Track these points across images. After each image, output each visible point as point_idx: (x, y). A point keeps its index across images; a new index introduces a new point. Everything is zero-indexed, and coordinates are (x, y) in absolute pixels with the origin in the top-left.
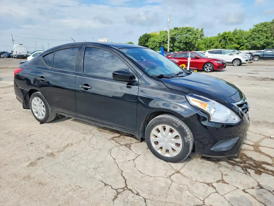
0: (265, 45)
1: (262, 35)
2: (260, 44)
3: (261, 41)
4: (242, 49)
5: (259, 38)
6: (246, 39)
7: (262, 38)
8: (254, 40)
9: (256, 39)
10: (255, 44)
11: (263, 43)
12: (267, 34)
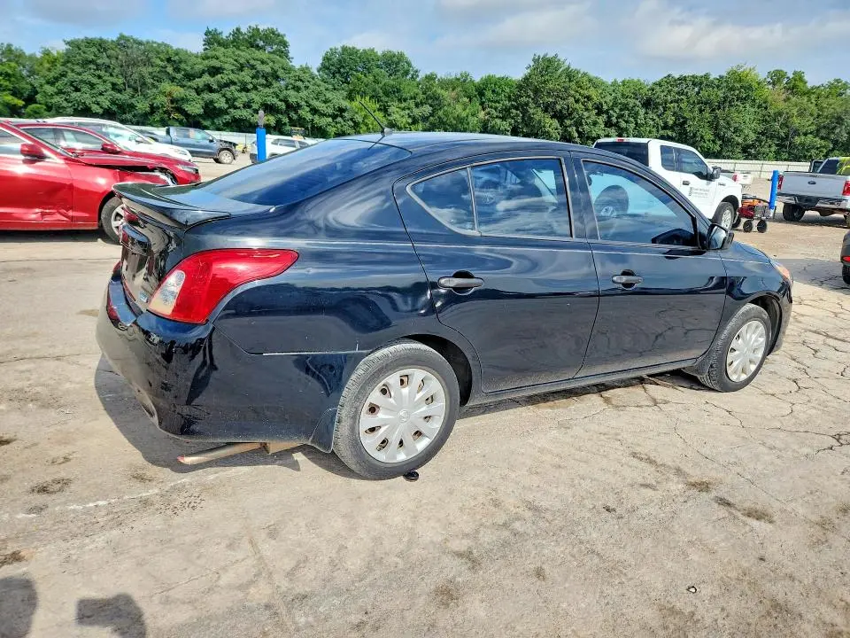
0: (114, 108)
1: (100, 77)
2: (98, 104)
3: (101, 94)
4: (36, 112)
5: (92, 86)
6: (52, 83)
7: (101, 88)
8: (77, 90)
9: (85, 88)
10: (85, 103)
11: (108, 103)
12: (111, 75)
